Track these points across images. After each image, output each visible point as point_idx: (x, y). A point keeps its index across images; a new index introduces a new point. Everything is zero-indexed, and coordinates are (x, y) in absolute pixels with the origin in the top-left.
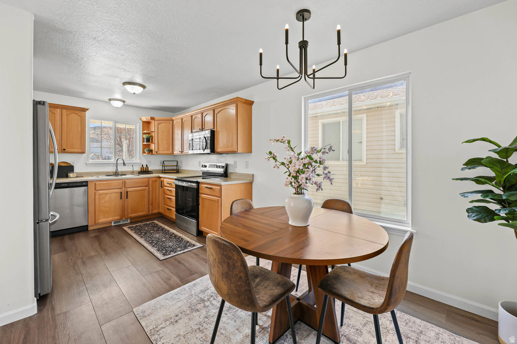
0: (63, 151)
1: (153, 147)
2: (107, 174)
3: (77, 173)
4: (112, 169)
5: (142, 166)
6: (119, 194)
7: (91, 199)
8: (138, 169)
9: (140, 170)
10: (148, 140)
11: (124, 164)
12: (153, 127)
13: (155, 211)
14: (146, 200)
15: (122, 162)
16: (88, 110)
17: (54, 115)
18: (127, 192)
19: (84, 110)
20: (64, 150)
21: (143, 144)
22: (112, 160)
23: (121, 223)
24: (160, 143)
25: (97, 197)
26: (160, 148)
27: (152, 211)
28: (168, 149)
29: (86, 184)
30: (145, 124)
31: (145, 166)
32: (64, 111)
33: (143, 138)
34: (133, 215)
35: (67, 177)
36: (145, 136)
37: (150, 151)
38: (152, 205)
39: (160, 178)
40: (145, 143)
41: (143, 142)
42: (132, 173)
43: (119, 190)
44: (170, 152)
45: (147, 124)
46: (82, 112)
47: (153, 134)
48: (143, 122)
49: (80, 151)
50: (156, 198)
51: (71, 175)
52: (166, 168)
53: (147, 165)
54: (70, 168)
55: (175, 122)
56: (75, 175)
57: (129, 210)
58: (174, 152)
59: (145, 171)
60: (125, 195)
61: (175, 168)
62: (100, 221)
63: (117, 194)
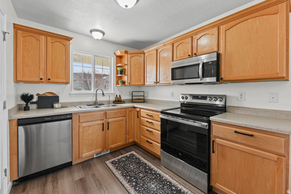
0: (48, 81)
1: (125, 78)
2: (88, 104)
3: (62, 103)
4: (92, 99)
5: (117, 96)
6: (101, 126)
7: (75, 132)
8: (113, 99)
9: (114, 99)
10: (122, 72)
11: (103, 94)
12: (125, 61)
13: (131, 140)
14: (124, 129)
15: (102, 93)
16: (71, 39)
17: (38, 42)
18: (108, 123)
19: (69, 39)
20: (49, 79)
21: (117, 76)
22: (92, 91)
23: (102, 154)
24: (132, 75)
25: (81, 130)
26: (132, 79)
27: (128, 141)
28: (139, 80)
29: (71, 117)
30: (118, 58)
31: (118, 96)
32: (49, 38)
33: (117, 71)
34: (113, 146)
35: (53, 107)
36: (119, 69)
37: (124, 83)
38: (129, 135)
39: (135, 108)
40: (120, 75)
41: (117, 73)
42: (109, 102)
43: (101, 122)
44: (142, 83)
45: (120, 58)
46: (66, 41)
47: (126, 67)
48: (117, 56)
49: (65, 81)
50: (131, 127)
51: (56, 105)
52: (134, 98)
53: (120, 96)
54: (55, 99)
55: (146, 55)
56: (60, 105)
57: (110, 141)
58: (146, 83)
59: (118, 101)
60: (106, 127)
61: (142, 98)
62: (84, 155)
63: (99, 126)
